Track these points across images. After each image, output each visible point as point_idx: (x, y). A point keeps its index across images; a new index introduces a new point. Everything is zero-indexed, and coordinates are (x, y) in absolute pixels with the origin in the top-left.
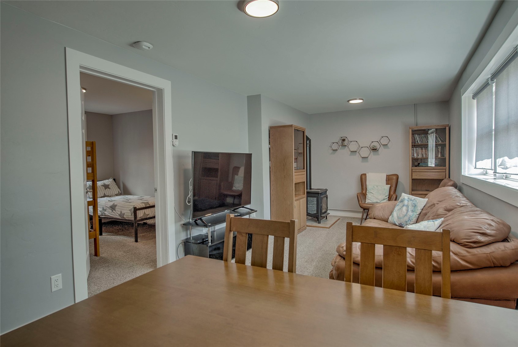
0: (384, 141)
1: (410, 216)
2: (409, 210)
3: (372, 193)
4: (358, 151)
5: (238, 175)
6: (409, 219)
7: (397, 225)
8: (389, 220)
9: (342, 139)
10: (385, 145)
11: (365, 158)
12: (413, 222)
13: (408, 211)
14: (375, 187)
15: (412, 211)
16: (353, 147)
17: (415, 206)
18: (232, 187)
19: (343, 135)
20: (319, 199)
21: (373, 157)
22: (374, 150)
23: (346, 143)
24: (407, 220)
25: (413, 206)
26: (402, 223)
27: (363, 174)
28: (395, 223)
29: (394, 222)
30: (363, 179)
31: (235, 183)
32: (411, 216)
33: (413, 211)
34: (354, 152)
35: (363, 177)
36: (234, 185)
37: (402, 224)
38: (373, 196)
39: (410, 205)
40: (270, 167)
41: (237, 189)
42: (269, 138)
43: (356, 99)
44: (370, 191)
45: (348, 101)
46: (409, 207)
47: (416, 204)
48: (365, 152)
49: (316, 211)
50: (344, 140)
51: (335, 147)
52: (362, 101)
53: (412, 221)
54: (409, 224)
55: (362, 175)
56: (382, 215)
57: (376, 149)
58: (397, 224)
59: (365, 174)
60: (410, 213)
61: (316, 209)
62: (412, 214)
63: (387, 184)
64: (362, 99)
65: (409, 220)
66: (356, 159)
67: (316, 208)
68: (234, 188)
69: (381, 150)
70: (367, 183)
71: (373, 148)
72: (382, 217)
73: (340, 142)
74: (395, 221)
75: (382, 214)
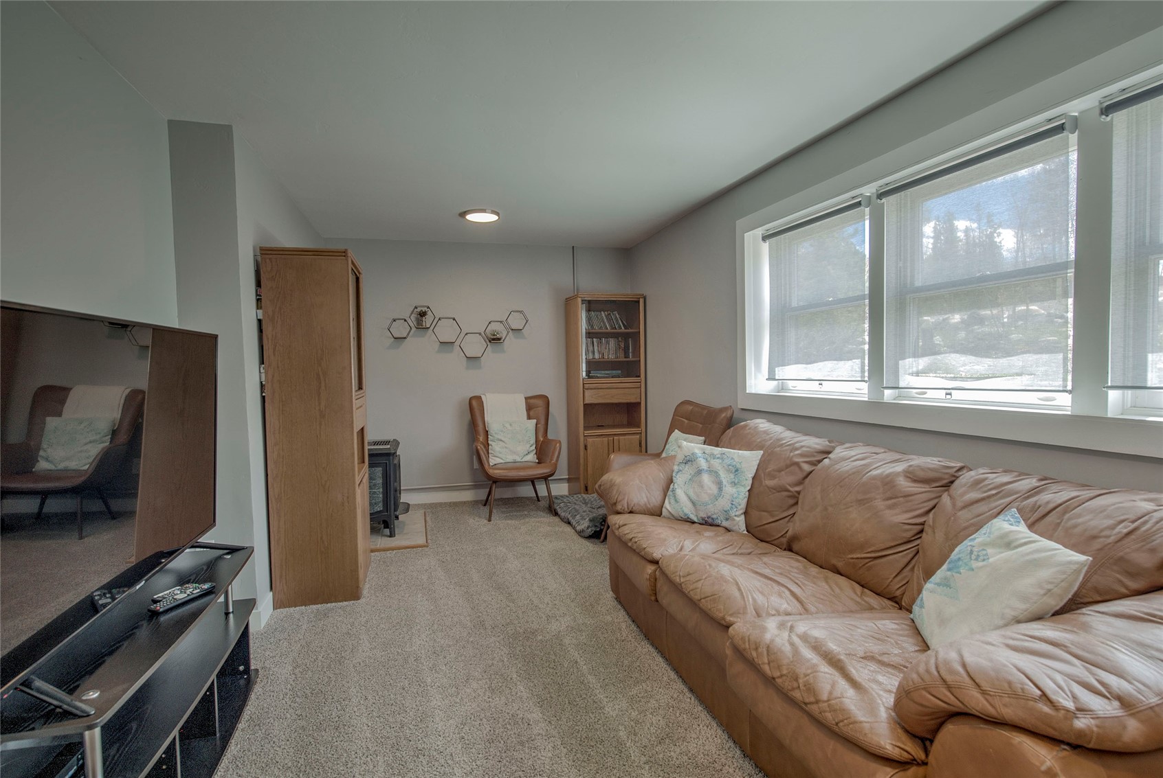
0: (516, 322)
1: (732, 495)
2: (725, 482)
3: (501, 440)
4: (457, 343)
5: (60, 414)
6: (732, 504)
7: (694, 523)
8: (664, 510)
9: (419, 310)
10: (517, 331)
11: (473, 360)
12: (741, 509)
13: (720, 485)
14: (508, 425)
15: (732, 483)
16: (446, 332)
17: (737, 471)
18: (34, 460)
19: (422, 301)
20: (390, 469)
21: (492, 358)
22: (495, 340)
23: (428, 321)
24: (728, 507)
25: (729, 471)
26: (714, 516)
27: (475, 397)
28: (688, 518)
29: (686, 515)
30: (474, 411)
31: (44, 445)
32: (735, 496)
33: (735, 484)
34: (446, 345)
35: (474, 403)
36: (41, 453)
37: (713, 519)
38: (506, 447)
39: (719, 468)
40: (262, 386)
41: (61, 466)
42: (258, 284)
43: (483, 211)
44: (496, 436)
45: (463, 214)
46: (719, 472)
47: (738, 466)
48: (475, 346)
49: (381, 505)
50: (423, 314)
51: (400, 330)
52: (494, 218)
53: (739, 507)
54: (735, 516)
55: (471, 399)
56: (645, 499)
57: (499, 339)
58: (696, 520)
59: (479, 398)
60: (729, 490)
61: (381, 499)
62: (734, 490)
63: (529, 418)
64: (497, 214)
65: (732, 507)
66: (454, 359)
67: (381, 496)
68: (43, 465)
69: (510, 342)
70: (486, 419)
71: (494, 335)
72: (649, 506)
73: (413, 317)
74: (687, 511)
75: (647, 497)
